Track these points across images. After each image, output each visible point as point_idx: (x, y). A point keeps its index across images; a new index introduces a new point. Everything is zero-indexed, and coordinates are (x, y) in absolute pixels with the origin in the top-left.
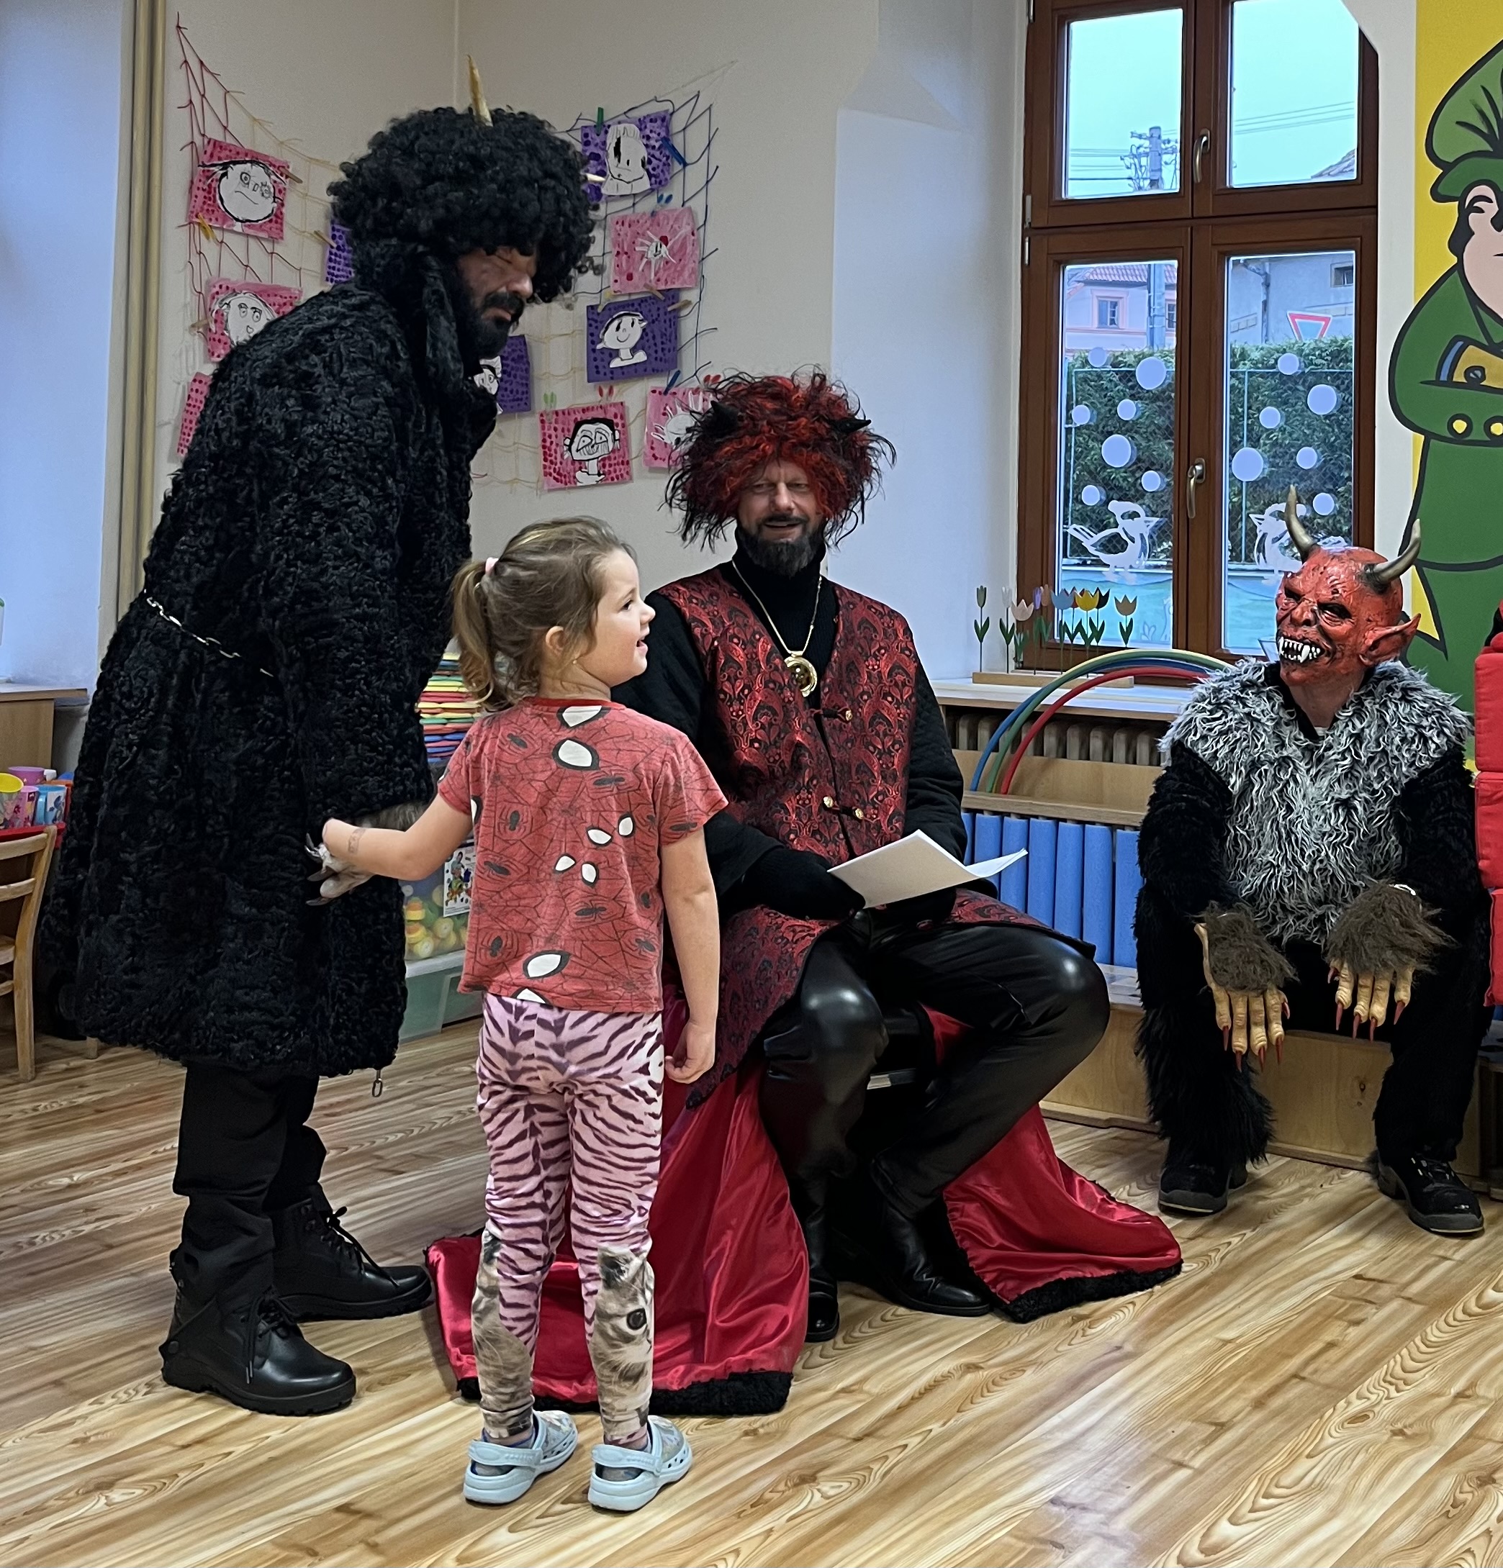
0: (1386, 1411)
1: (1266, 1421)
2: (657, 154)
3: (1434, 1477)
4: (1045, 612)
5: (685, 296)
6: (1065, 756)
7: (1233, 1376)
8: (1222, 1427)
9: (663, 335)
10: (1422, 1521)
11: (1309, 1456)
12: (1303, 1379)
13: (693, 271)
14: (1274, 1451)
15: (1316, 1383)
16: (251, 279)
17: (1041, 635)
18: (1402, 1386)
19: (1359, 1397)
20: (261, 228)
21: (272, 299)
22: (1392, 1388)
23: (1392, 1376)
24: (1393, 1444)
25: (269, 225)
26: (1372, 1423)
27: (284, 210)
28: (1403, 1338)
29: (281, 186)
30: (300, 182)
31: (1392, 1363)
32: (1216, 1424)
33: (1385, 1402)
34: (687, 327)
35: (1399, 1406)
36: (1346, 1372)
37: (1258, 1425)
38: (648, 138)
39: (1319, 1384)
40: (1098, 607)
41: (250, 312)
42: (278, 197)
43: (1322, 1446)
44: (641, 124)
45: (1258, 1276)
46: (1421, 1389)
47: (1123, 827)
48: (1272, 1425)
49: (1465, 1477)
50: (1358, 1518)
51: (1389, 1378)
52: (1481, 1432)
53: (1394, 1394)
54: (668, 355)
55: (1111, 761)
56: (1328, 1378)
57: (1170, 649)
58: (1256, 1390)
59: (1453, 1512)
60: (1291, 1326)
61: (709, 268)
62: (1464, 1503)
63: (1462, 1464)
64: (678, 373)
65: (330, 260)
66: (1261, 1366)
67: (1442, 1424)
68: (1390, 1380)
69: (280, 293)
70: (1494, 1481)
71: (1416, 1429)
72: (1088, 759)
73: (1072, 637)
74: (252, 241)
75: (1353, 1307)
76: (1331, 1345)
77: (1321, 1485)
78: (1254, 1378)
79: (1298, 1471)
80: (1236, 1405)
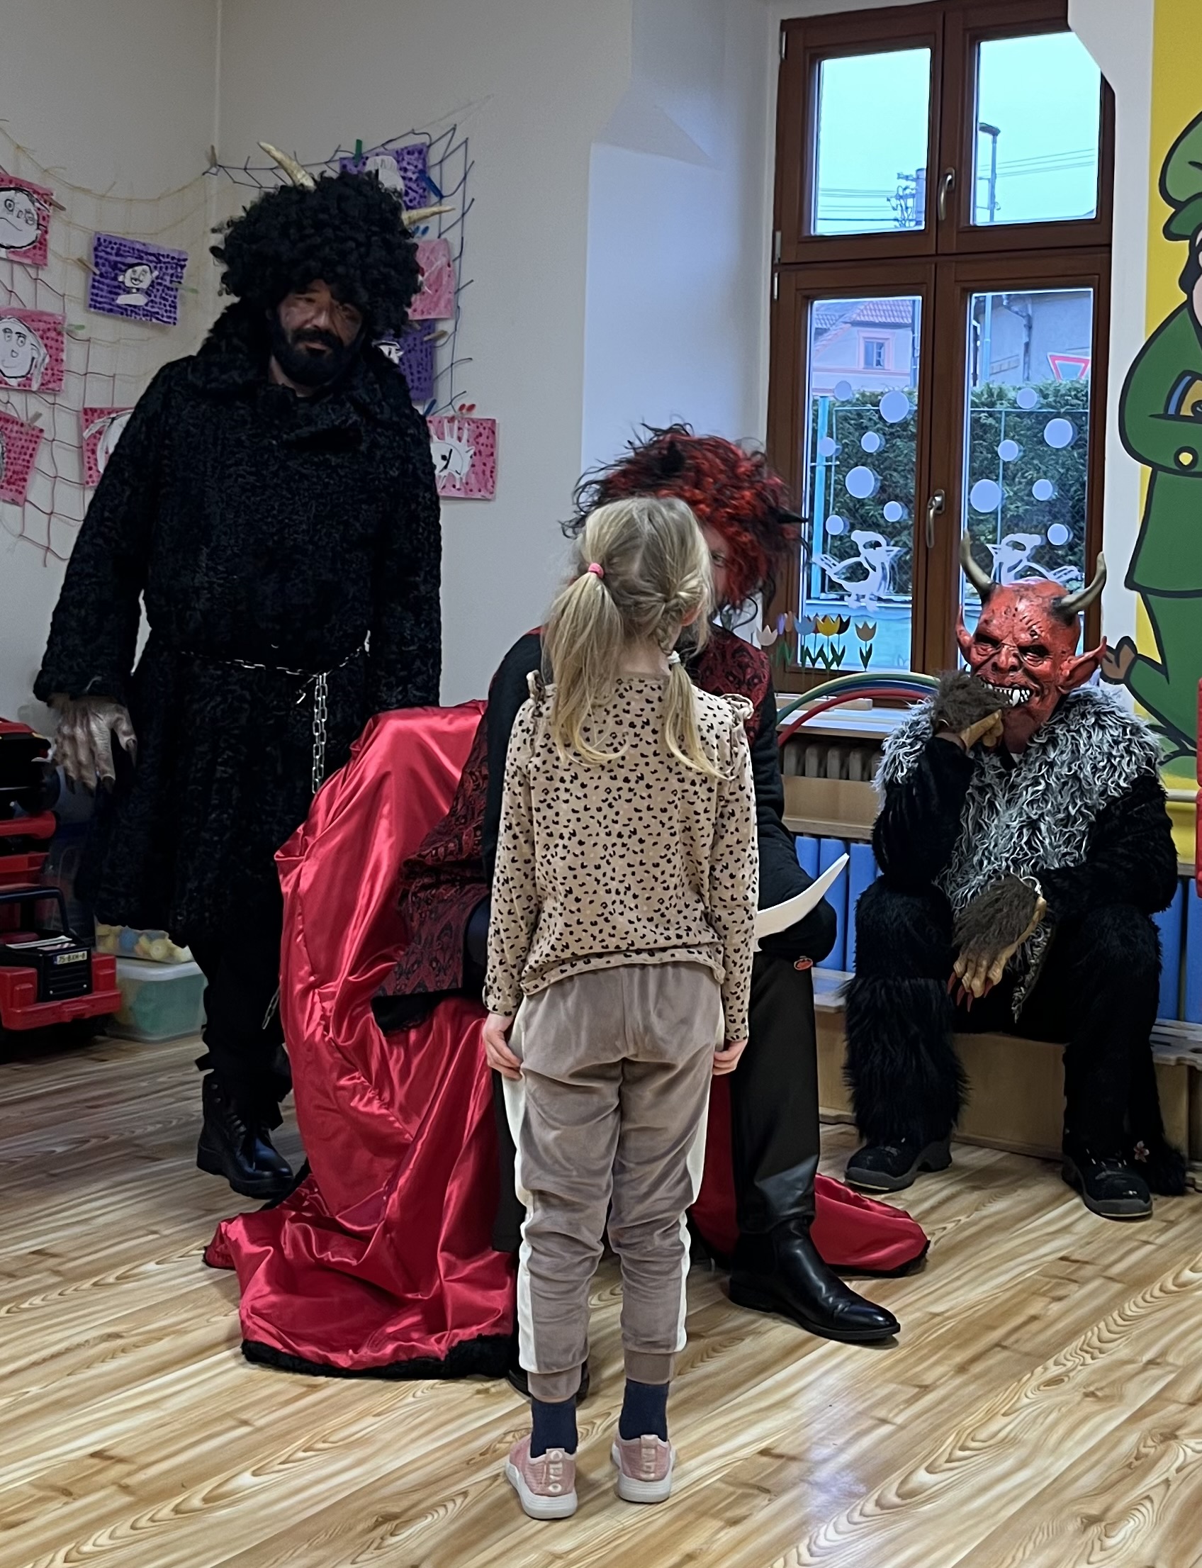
0: (1080, 1376)
1: (965, 1384)
2: (414, 186)
3: (1118, 1434)
4: (789, 638)
5: (441, 327)
6: (803, 774)
7: (938, 1346)
8: (925, 1389)
9: (419, 364)
10: (1106, 1472)
11: (1004, 1415)
12: (1005, 1348)
13: (449, 301)
14: (972, 1410)
15: (1015, 1351)
16: (15, 304)
17: (785, 662)
18: (1096, 1352)
19: (1056, 1363)
20: (25, 254)
21: (36, 325)
22: (1088, 1356)
23: (1088, 1345)
24: (1084, 1404)
25: (34, 251)
26: (1066, 1386)
27: (47, 237)
28: (1100, 1313)
29: (45, 213)
30: (62, 209)
31: (1089, 1334)
32: (920, 1387)
33: (1080, 1368)
34: (443, 357)
35: (1094, 1372)
36: (1044, 1343)
37: (959, 1388)
38: (405, 170)
39: (1020, 1352)
40: (839, 633)
41: (15, 336)
42: (42, 224)
43: (1018, 1405)
44: (399, 156)
45: (971, 1256)
46: (1114, 1357)
47: (856, 841)
48: (972, 1387)
49: (1150, 1433)
50: (1046, 1469)
51: (1085, 1347)
52: (1168, 1394)
53: (1089, 1360)
54: (424, 385)
55: (848, 778)
56: (1028, 1347)
57: (908, 673)
58: (960, 1358)
59: (1136, 1463)
60: (997, 1302)
61: (464, 300)
62: (1146, 1455)
63: (1147, 1423)
64: (434, 402)
65: (93, 287)
66: (968, 1336)
67: (1131, 1388)
68: (1087, 1349)
69: (45, 318)
70: (1176, 1437)
71: (1107, 1391)
72: (825, 776)
73: (814, 661)
74: (16, 266)
75: (1059, 1285)
76: (1034, 1318)
77: (1015, 1438)
78: (959, 1347)
79: (993, 1427)
80: (940, 1370)
